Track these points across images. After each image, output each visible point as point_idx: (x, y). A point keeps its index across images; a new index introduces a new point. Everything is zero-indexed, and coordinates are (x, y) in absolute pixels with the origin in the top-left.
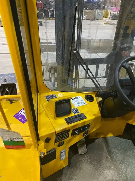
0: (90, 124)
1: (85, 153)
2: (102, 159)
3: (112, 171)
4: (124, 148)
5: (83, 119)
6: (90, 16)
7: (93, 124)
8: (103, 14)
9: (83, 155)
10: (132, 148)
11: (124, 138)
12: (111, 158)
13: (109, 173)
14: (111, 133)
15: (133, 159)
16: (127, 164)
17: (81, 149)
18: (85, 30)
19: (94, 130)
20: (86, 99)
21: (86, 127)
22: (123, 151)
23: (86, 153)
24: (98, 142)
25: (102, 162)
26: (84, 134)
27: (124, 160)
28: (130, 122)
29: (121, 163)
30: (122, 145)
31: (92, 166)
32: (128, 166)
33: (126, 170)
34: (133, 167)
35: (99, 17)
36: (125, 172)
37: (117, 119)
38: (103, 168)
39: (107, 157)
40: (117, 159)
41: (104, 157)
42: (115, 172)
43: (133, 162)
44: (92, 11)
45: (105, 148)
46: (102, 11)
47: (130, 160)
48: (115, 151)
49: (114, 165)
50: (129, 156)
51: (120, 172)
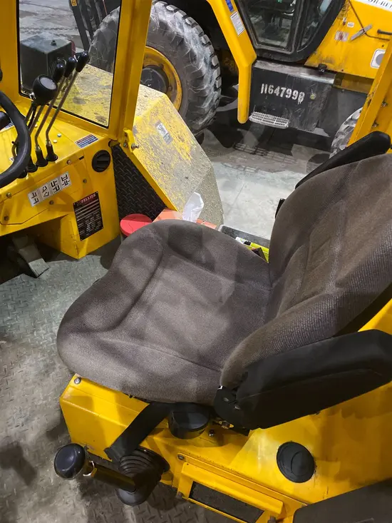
3: (28, 360)
4: (21, 299)
10: (34, 287)
12: (9, 339)
13: (25, 369)
15: (50, 303)
16: (46, 321)
22: (22, 305)
27: (34, 319)
29: (34, 331)
30: (10, 297)
40: (22, 331)
42: (34, 355)
43: (54, 307)
47: (47, 310)
48: (5, 320)
49: (23, 345)
50: (40, 305)
51: (45, 346)
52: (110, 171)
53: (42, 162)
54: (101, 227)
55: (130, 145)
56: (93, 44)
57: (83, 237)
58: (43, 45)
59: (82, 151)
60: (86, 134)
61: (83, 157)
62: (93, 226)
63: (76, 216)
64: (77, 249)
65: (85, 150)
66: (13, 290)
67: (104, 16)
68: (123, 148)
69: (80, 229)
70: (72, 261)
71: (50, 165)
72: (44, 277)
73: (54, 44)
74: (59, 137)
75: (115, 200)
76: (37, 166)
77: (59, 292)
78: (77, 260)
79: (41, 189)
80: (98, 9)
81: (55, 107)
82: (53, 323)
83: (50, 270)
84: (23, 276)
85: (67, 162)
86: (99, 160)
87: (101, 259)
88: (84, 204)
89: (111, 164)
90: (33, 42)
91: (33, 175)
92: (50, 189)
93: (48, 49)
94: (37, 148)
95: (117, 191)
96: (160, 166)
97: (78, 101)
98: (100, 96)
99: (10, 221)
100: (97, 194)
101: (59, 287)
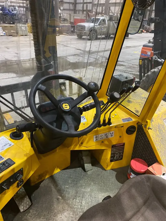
0: (22, 168)
1: (29, 208)
2: (52, 204)
3: (66, 213)
4: (75, 179)
5: (10, 165)
6: (12, 31)
7: (28, 167)
8: (27, 28)
9: (27, 211)
10: (83, 176)
11: (72, 168)
12: (63, 197)
13: (63, 217)
14: (57, 168)
15: (86, 187)
16: (81, 196)
17: (23, 204)
18: (8, 49)
19: (32, 173)
20: (12, 139)
21: (18, 175)
22: (75, 183)
23: (31, 206)
24: (44, 186)
25: (53, 207)
26: (18, 184)
27: (77, 193)
28: (72, 148)
29: (74, 198)
30: (72, 177)
31: (41, 219)
32: (83, 197)
33: (81, 203)
34: (87, 196)
35: (23, 32)
36: (81, 206)
37: (58, 150)
38: (55, 215)
39: (58, 199)
40: (70, 196)
41: (55, 200)
42: (70, 212)
43: (87, 190)
44: (12, 25)
45: (54, 189)
46: (25, 25)
47: (84, 190)
48: (66, 187)
49: (67, 204)
50: (82, 186)
51: (76, 209)
52: (134, 136)
53: (104, 124)
54: (121, 159)
55: (147, 127)
56: (144, 78)
57: (111, 161)
58: (122, 78)
59: (123, 124)
60: (128, 116)
61: (123, 127)
62: (118, 157)
63: (112, 151)
64: (107, 165)
65: (125, 123)
66: (74, 174)
67: (151, 69)
68: (143, 127)
69: (111, 157)
70: (103, 170)
71: (107, 126)
72: (89, 173)
73: (126, 78)
74: (116, 115)
75: (132, 149)
76: (102, 125)
77: (92, 183)
78: (105, 170)
79: (100, 135)
80: (150, 66)
81: (118, 103)
82: (84, 198)
83: (92, 171)
84: (81, 168)
85: (115, 127)
86: (130, 129)
87: (117, 174)
88: (117, 146)
89: (135, 133)
90: (118, 76)
91: (99, 129)
92: (104, 137)
93: (123, 80)
94: (104, 118)
95: (134, 145)
96: (160, 140)
97: (129, 101)
98: (140, 101)
99: (83, 145)
100: (124, 144)
101: (93, 181)
